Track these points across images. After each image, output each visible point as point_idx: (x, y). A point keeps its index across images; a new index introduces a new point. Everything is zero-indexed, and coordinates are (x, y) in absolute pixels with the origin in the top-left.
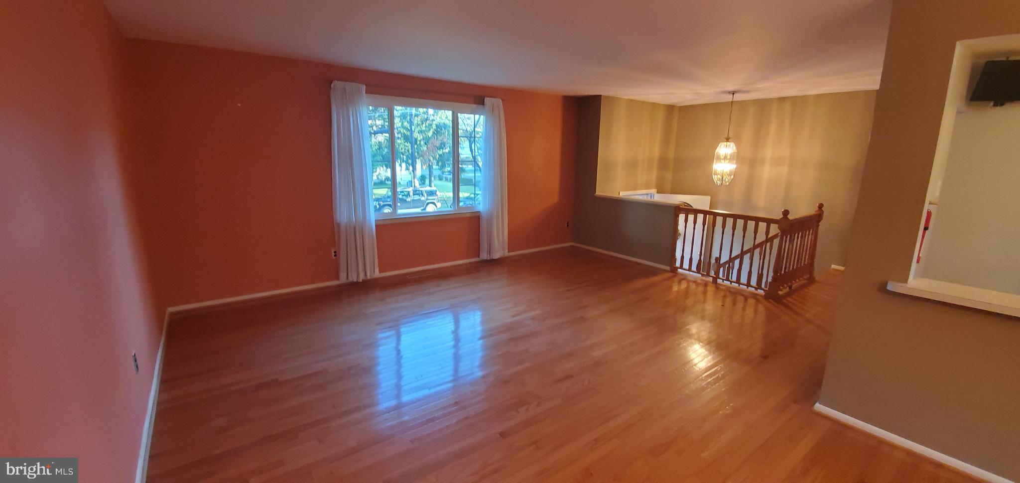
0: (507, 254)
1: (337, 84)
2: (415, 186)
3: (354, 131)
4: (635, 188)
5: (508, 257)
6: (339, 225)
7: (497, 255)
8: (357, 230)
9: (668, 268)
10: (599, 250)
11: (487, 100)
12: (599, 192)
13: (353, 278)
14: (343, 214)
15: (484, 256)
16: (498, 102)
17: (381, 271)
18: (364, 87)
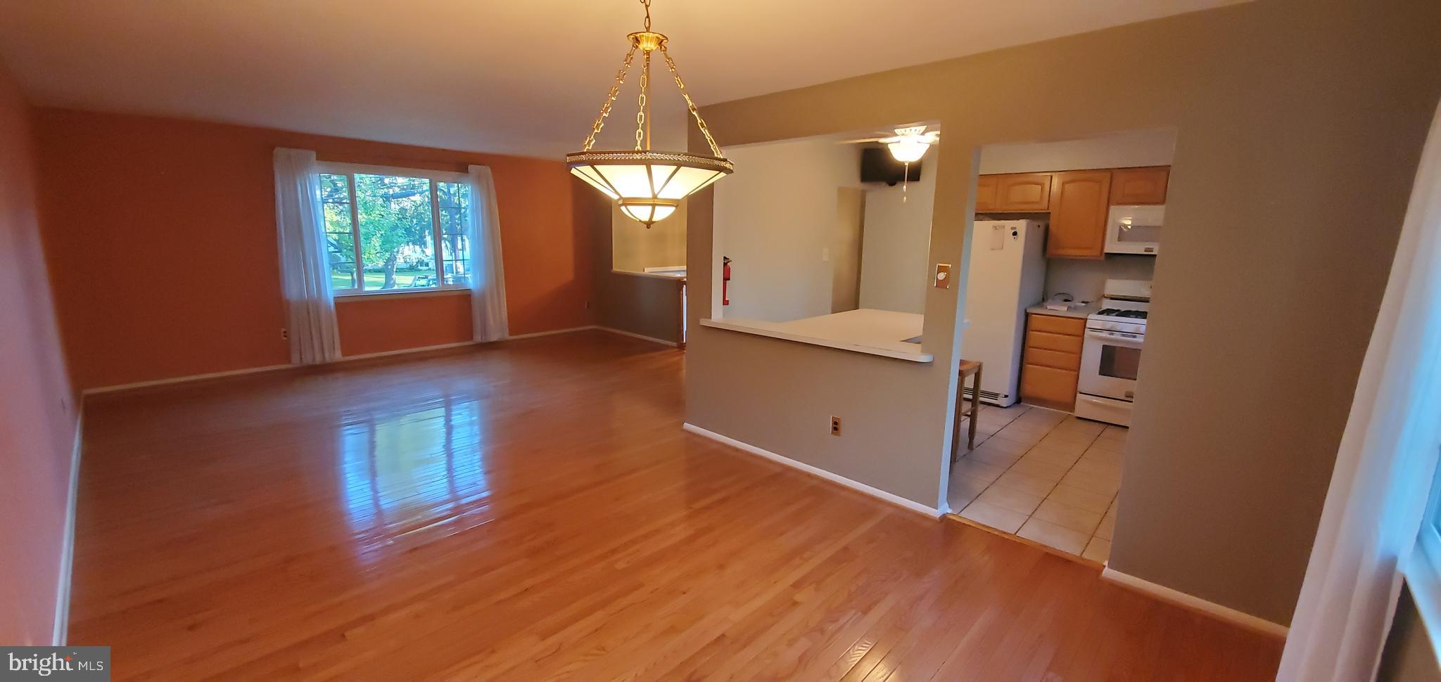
0: (507, 336)
1: (280, 152)
2: (457, 273)
3: (303, 200)
4: (664, 263)
5: (507, 341)
6: (288, 303)
7: (494, 337)
8: (312, 308)
9: (675, 344)
10: (618, 331)
11: (471, 167)
12: (616, 269)
13: (308, 360)
14: (293, 290)
15: (478, 338)
16: (487, 170)
17: (344, 353)
18: (313, 154)
